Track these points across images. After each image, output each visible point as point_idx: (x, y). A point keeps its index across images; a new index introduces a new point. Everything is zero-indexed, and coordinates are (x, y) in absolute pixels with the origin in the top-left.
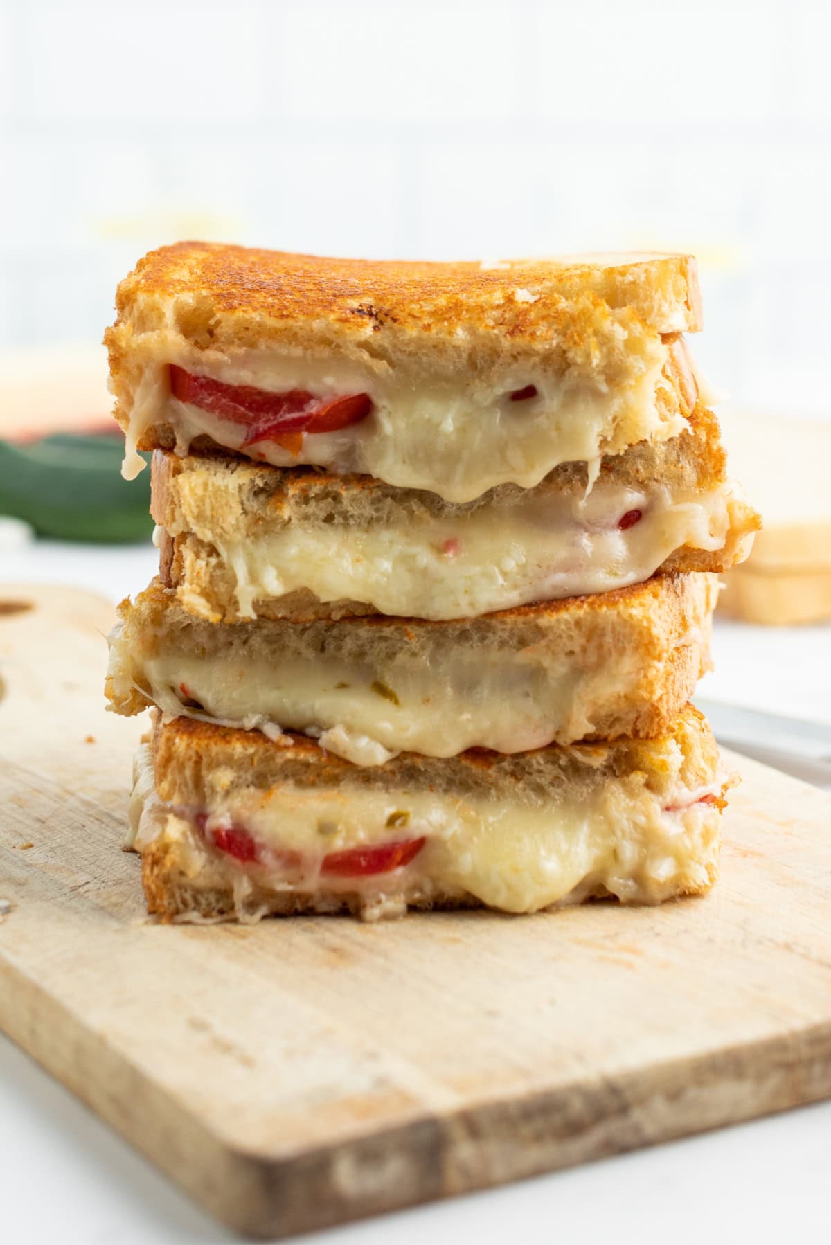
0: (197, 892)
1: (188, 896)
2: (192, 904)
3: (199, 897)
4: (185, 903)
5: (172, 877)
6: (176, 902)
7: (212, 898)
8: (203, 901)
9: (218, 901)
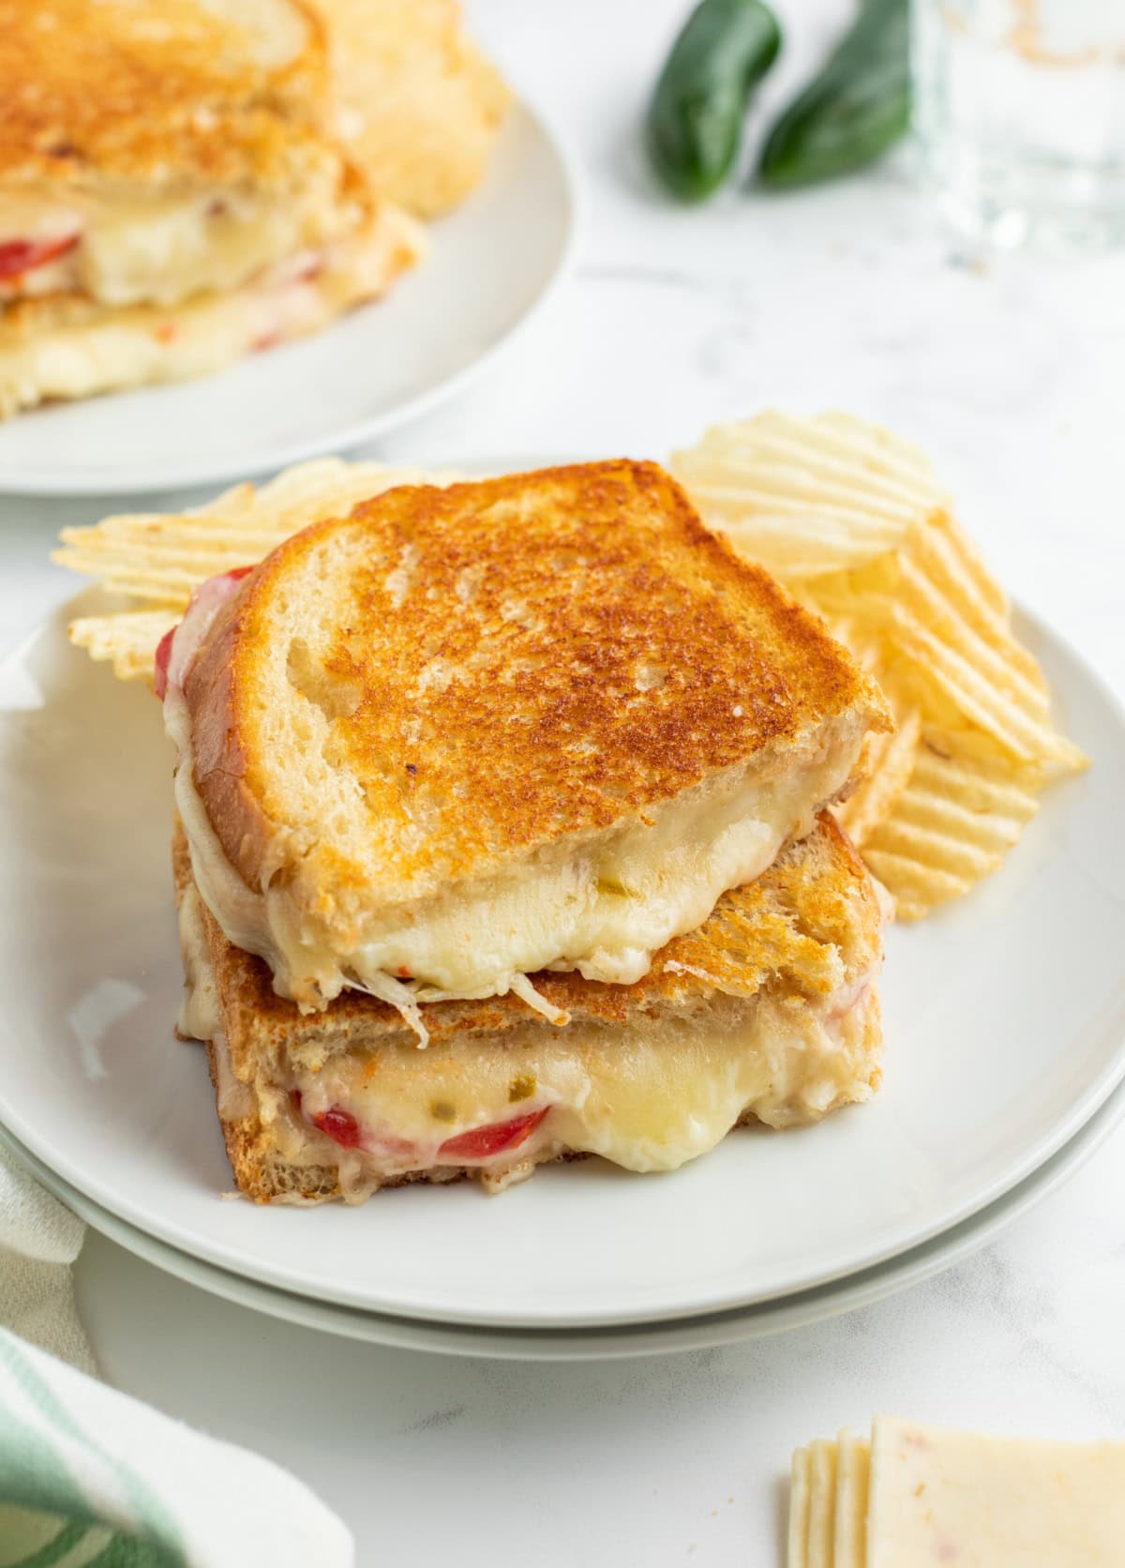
0: (295, 1172)
1: (286, 1176)
2: (289, 1182)
3: (299, 1175)
4: (281, 1182)
5: (268, 1157)
6: (272, 1183)
7: (313, 1174)
8: (303, 1178)
9: (320, 1178)
